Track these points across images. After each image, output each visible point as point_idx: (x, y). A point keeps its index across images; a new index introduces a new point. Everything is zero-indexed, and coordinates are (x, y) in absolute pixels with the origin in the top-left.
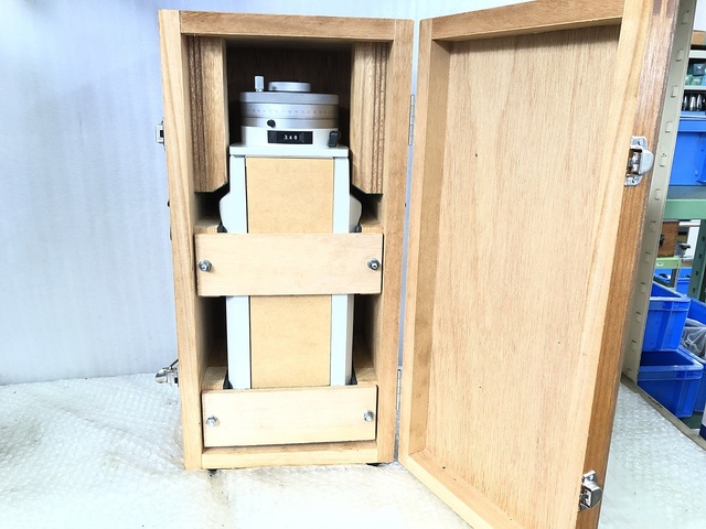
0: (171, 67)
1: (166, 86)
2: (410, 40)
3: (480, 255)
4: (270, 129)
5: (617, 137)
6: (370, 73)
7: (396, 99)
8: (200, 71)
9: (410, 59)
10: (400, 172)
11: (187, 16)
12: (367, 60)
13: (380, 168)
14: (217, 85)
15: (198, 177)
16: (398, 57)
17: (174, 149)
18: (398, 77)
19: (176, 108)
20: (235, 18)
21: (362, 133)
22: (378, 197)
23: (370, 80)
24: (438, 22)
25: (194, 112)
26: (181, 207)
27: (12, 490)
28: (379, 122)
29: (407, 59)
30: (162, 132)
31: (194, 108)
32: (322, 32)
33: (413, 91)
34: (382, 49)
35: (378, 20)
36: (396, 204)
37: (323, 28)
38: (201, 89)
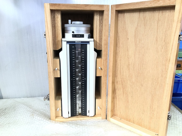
0: (47, 18)
1: (46, 23)
2: (109, 10)
3: (130, 64)
4: (73, 34)
5: (175, 32)
6: (98, 19)
7: (105, 25)
8: (55, 19)
9: (109, 15)
10: (106, 44)
11: (51, 5)
12: (98, 16)
13: (101, 43)
14: (59, 23)
15: (54, 46)
16: (105, 14)
17: (48, 39)
18: (106, 20)
19: (49, 28)
20: (64, 5)
21: (96, 34)
22: (101, 51)
23: (98, 21)
24: (117, 6)
25: (53, 30)
26: (50, 54)
27: (8, 124)
28: (101, 31)
29: (108, 15)
30: (45, 34)
31: (53, 28)
32: (86, 8)
33: (110, 23)
34: (101, 13)
35: (100, 5)
36: (105, 53)
37: (86, 7)
38: (55, 23)
